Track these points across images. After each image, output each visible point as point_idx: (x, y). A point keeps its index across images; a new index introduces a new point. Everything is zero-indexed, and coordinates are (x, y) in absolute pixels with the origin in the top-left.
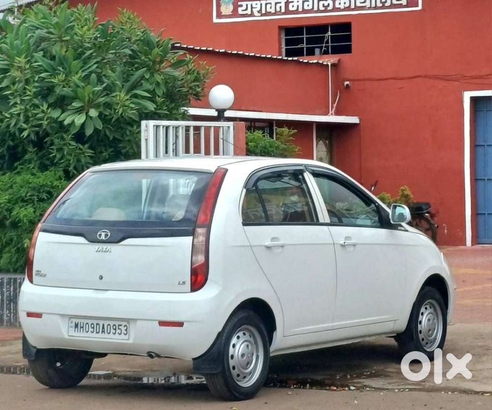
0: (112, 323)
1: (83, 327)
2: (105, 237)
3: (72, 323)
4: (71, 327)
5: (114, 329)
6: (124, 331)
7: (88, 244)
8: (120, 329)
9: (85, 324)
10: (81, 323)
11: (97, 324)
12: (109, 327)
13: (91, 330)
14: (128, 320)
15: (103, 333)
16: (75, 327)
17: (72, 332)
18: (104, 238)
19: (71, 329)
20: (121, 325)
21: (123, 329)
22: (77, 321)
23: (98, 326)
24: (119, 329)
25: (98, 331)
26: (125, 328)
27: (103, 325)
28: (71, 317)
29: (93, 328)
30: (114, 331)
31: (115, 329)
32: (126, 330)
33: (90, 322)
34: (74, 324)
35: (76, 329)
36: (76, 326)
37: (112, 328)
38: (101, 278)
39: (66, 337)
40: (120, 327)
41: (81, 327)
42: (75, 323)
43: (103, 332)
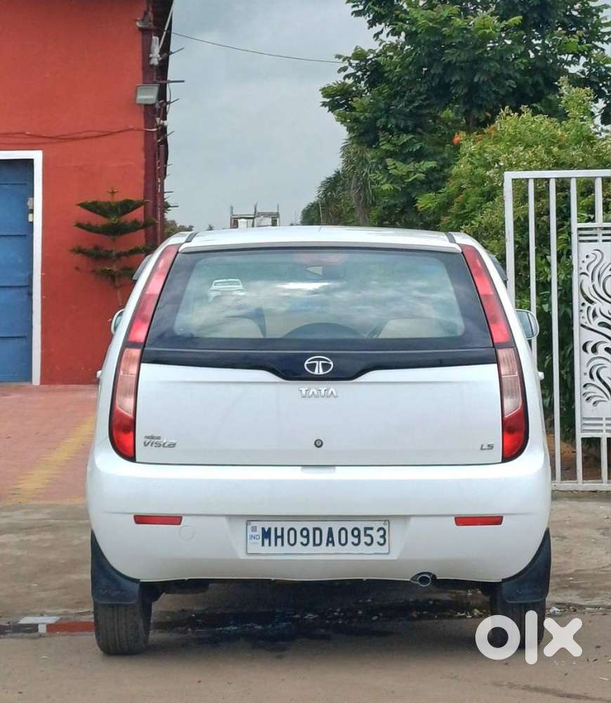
0: (350, 526)
1: (282, 537)
2: (324, 370)
3: (254, 529)
4: (253, 537)
5: (356, 537)
6: (378, 539)
7: (281, 383)
8: (370, 536)
9: (286, 530)
10: (276, 529)
11: (315, 529)
12: (343, 532)
13: (301, 540)
14: (387, 519)
15: (330, 545)
16: (264, 537)
17: (256, 546)
18: (321, 372)
19: (253, 540)
20: (371, 528)
21: (377, 536)
22: (267, 525)
23: (318, 533)
24: (366, 535)
25: (318, 541)
26: (381, 533)
27: (330, 530)
28: (250, 519)
29: (307, 537)
30: (356, 541)
31: (359, 536)
32: (383, 537)
33: (298, 526)
34: (259, 532)
35: (266, 541)
36: (266, 534)
37: (350, 536)
38: (318, 444)
39: (242, 555)
40: (369, 532)
41: (277, 537)
42: (263, 529)
43: (330, 541)
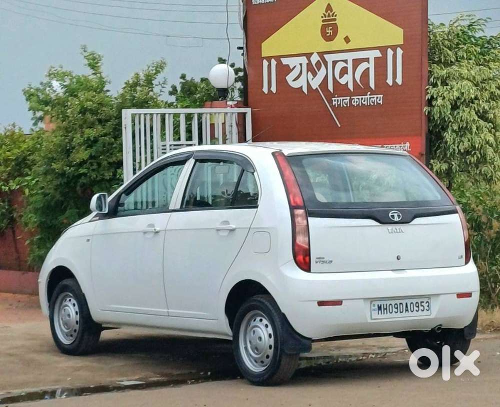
0: (414, 301)
1: (386, 309)
2: (399, 218)
3: (374, 305)
4: (374, 310)
5: (417, 307)
6: (426, 308)
7: (378, 226)
8: (423, 306)
9: (388, 305)
10: (384, 305)
11: (400, 304)
12: (412, 305)
13: (395, 310)
14: (429, 296)
15: (407, 312)
16: (378, 310)
17: (375, 315)
18: (398, 220)
19: (374, 312)
20: (423, 302)
21: (425, 305)
22: (380, 303)
23: (401, 305)
24: (421, 306)
25: (402, 311)
26: (427, 304)
27: (407, 304)
28: (372, 300)
29: (397, 308)
30: (417, 309)
31: (418, 307)
32: (428, 306)
33: (393, 303)
34: (376, 307)
35: (380, 312)
36: (380, 308)
37: (415, 307)
38: (398, 258)
39: (370, 321)
40: (422, 304)
41: (384, 309)
42: (378, 305)
43: (407, 310)
